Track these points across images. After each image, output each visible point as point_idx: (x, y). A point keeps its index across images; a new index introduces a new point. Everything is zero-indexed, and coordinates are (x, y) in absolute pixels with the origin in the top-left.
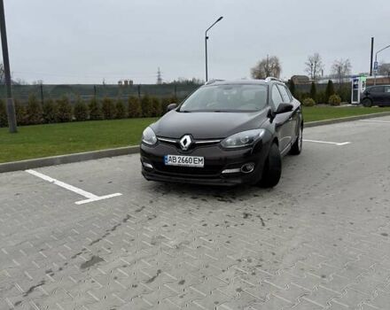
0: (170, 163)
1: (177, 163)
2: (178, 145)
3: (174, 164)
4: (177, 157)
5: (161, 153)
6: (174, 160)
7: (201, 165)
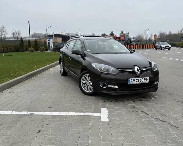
0: (131, 83)
1: (135, 82)
2: (134, 72)
3: (134, 83)
4: (136, 79)
5: (126, 78)
6: (134, 81)
7: (147, 81)
